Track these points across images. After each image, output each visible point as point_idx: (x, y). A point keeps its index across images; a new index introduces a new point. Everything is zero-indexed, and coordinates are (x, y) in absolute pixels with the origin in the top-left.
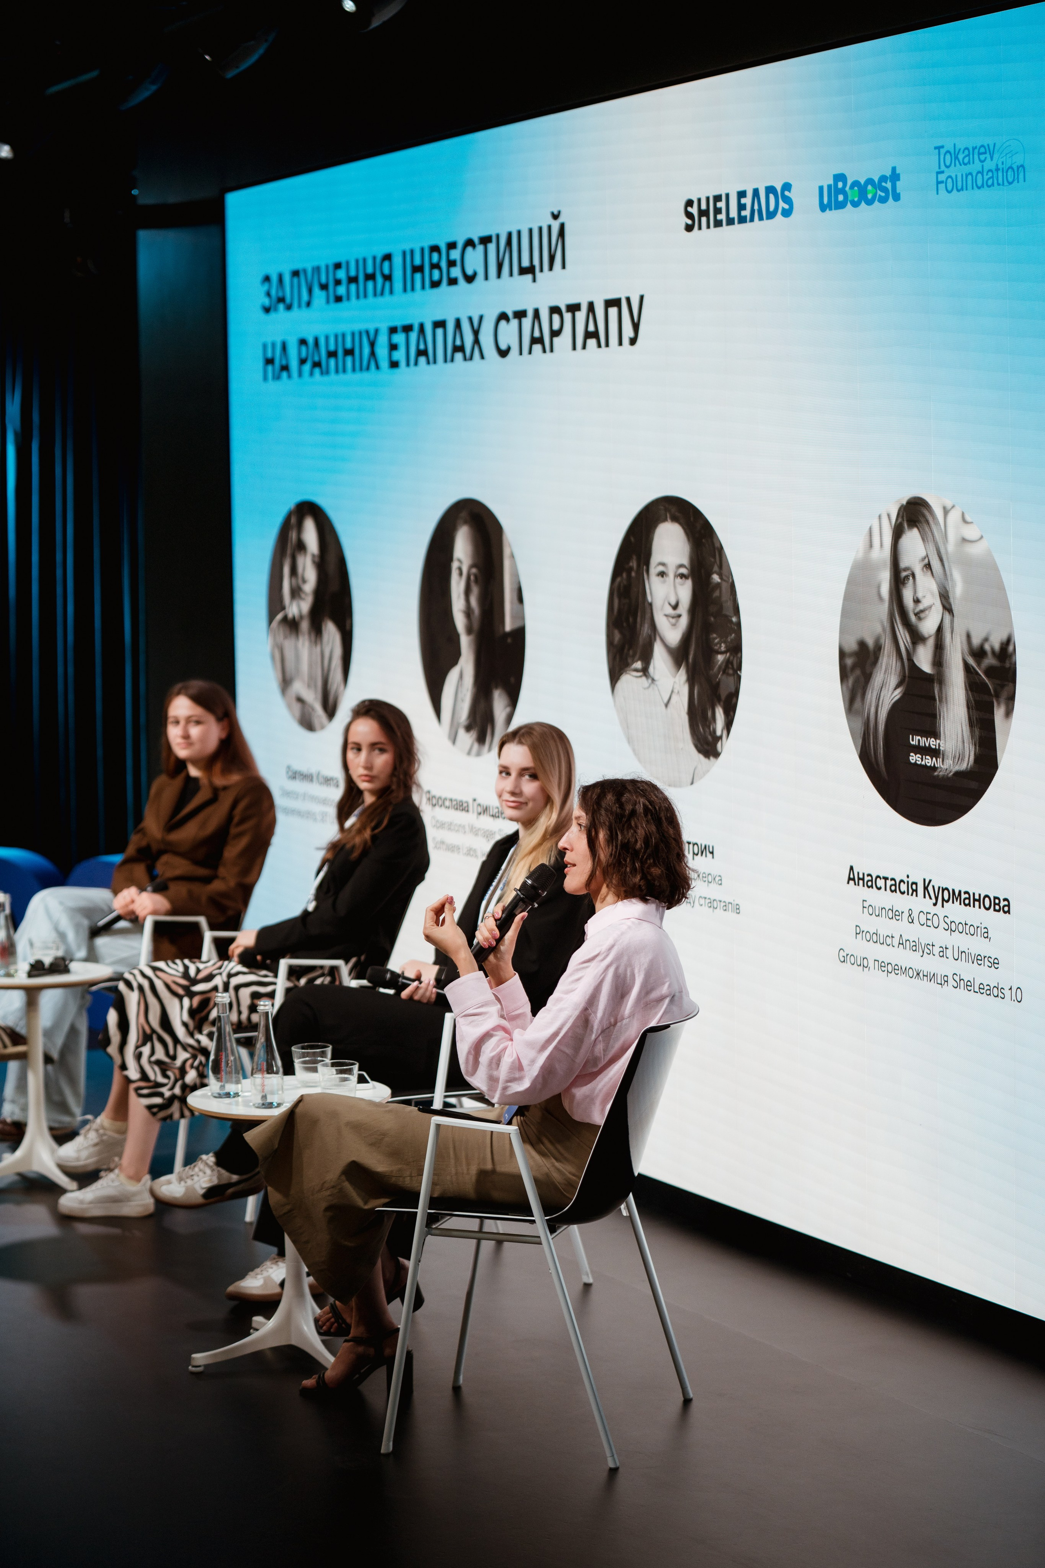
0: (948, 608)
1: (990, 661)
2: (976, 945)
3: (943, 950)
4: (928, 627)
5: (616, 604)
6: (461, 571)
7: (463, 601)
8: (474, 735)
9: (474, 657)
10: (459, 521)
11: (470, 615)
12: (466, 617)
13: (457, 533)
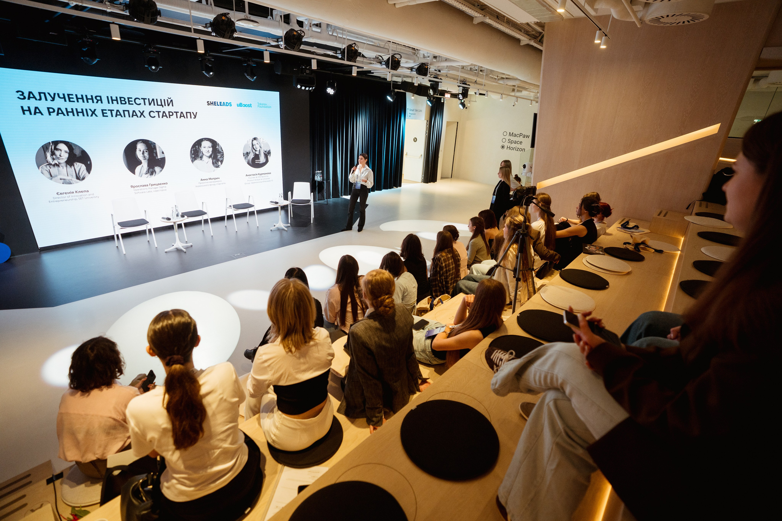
0: (261, 147)
1: (267, 152)
2: (267, 177)
3: (257, 180)
4: (258, 150)
5: (193, 152)
6: (140, 151)
7: (142, 155)
8: (149, 174)
9: (147, 163)
10: (139, 143)
11: (145, 157)
12: (143, 157)
13: (138, 145)
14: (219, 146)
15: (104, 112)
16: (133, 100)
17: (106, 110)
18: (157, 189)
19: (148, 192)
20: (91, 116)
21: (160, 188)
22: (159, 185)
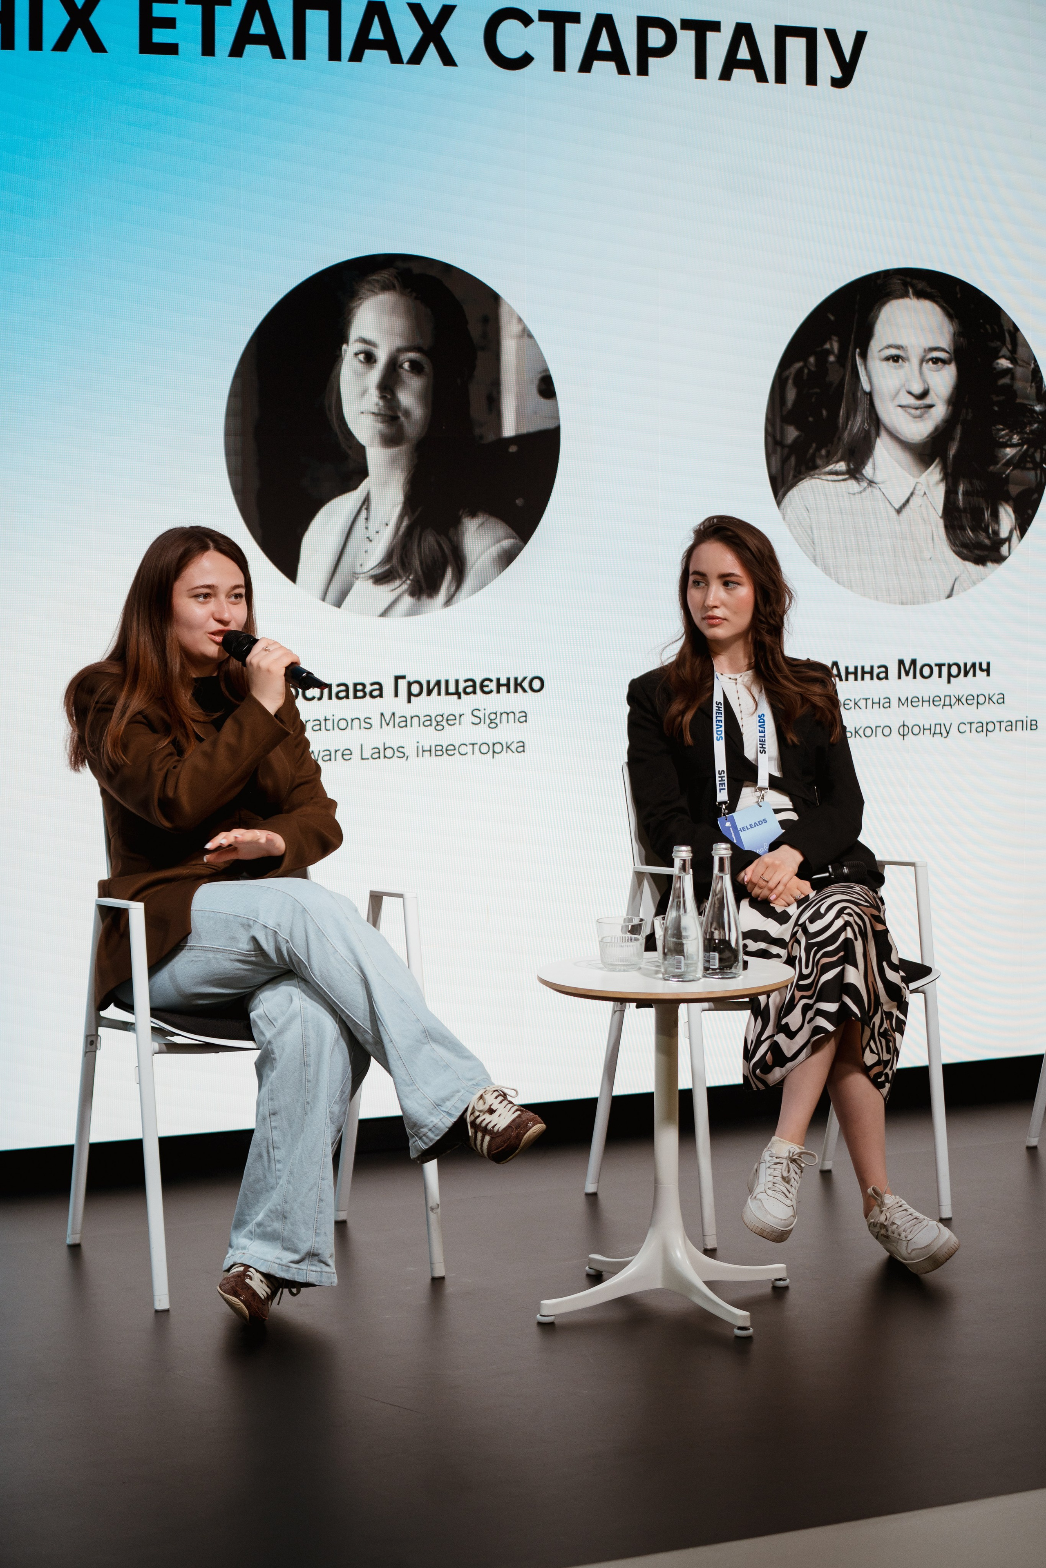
5: (791, 394)
6: (370, 358)
7: (373, 399)
8: (399, 587)
9: (407, 476)
10: (366, 287)
11: (397, 418)
12: (383, 422)
13: (361, 304)
14: (1014, 351)
15: (161, 10)
18: (449, 736)
19: (379, 753)
20: (62, 44)
21: (477, 720)
22: (469, 690)
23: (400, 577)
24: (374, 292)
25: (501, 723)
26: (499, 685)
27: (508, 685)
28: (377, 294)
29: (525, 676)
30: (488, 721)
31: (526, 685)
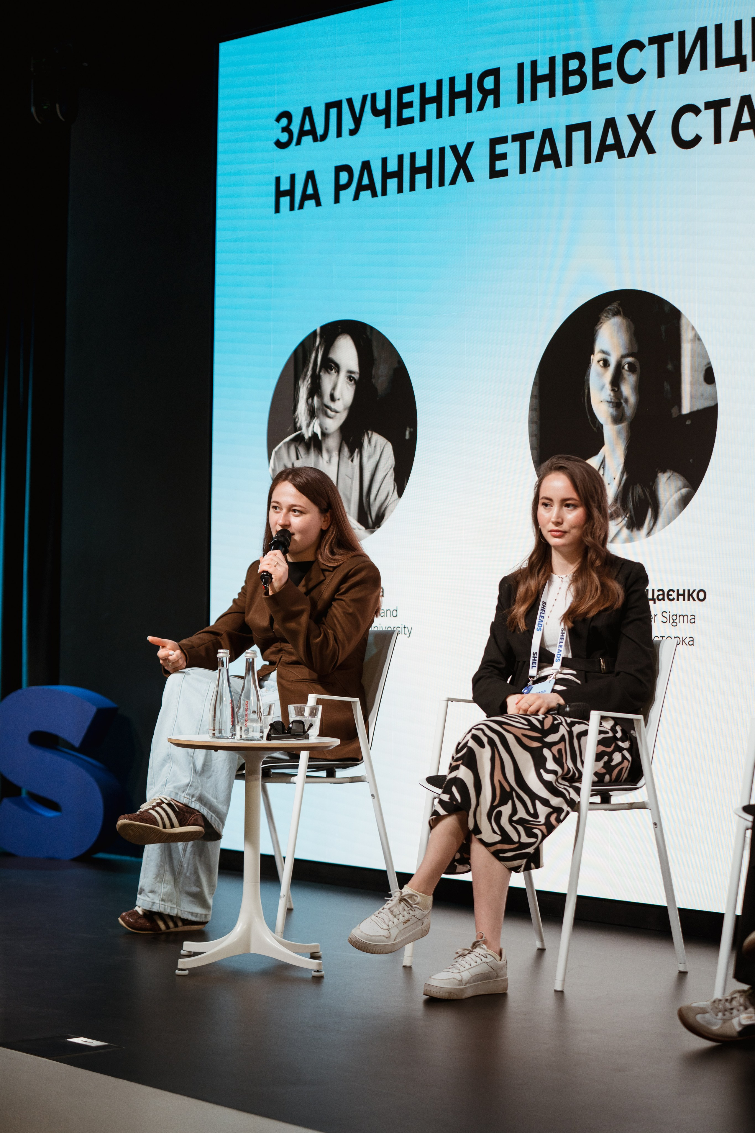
6: (606, 364)
7: (607, 393)
8: (621, 522)
9: (627, 444)
10: (605, 315)
11: (621, 403)
12: (613, 407)
13: (601, 326)
15: (500, 149)
16: (611, 58)
17: (503, 140)
20: (453, 181)
21: (665, 620)
22: (661, 597)
23: (622, 516)
24: (608, 317)
25: (679, 623)
26: (678, 595)
27: (684, 595)
28: (610, 319)
29: (695, 589)
30: (671, 621)
31: (695, 595)
